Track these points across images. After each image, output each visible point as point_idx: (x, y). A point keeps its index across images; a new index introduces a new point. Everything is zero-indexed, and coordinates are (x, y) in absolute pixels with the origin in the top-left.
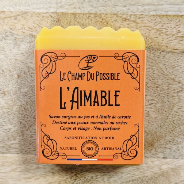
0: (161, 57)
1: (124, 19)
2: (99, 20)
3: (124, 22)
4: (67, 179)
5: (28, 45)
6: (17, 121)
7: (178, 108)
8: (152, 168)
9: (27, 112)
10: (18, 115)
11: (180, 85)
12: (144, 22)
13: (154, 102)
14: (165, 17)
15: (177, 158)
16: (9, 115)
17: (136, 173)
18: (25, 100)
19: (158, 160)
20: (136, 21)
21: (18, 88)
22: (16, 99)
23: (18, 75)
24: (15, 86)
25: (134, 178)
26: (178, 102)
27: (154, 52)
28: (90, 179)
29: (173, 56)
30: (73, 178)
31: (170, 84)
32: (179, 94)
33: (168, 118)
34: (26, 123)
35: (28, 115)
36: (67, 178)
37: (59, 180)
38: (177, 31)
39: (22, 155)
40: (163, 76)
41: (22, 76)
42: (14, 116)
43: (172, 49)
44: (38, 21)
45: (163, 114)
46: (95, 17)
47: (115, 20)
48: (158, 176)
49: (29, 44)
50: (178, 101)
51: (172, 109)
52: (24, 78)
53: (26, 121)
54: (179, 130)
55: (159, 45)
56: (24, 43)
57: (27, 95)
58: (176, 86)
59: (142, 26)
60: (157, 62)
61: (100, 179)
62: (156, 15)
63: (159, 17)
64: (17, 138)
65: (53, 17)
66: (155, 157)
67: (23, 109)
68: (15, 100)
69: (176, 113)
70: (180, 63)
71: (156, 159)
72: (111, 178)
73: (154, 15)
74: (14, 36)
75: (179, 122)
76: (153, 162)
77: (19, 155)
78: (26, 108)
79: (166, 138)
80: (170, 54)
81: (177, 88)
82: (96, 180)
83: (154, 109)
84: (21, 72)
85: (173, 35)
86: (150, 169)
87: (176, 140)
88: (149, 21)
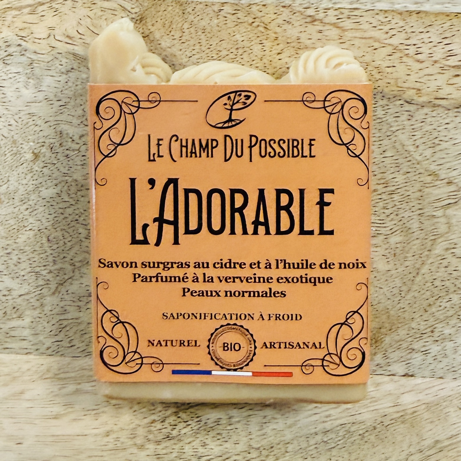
0: (405, 117)
1: (309, 19)
2: (246, 19)
3: (310, 26)
4: (152, 423)
5: (63, 78)
6: (29, 270)
7: (445, 247)
8: (376, 401)
9: (55, 247)
10: (32, 255)
11: (452, 188)
12: (361, 27)
13: (383, 231)
14: (415, 15)
15: (441, 378)
16: (9, 253)
17: (332, 412)
18: (49, 216)
19: (392, 380)
20: (341, 25)
21: (32, 186)
22: (27, 213)
23: (33, 152)
24: (24, 182)
25: (328, 426)
26: (447, 233)
27: (385, 102)
28: (212, 425)
29: (434, 114)
30: (167, 421)
31: (427, 185)
32: (450, 212)
33: (420, 273)
34: (49, 277)
35: (56, 255)
36: (154, 421)
37: (132, 426)
38: (444, 53)
39: (38, 357)
40: (409, 163)
41: (44, 156)
42: (20, 257)
43: (433, 97)
44: (89, 20)
45: (407, 264)
46: (234, 12)
47: (288, 20)
48: (392, 422)
49: (64, 76)
50: (447, 230)
51: (429, 250)
52: (49, 161)
53: (51, 272)
54: (448, 305)
55: (399, 85)
56: (50, 73)
57: (55, 204)
58: (442, 191)
59: (355, 37)
60: (392, 129)
61: (238, 426)
62: (393, 11)
63: (399, 16)
64: (28, 312)
65: (129, 9)
66: (383, 372)
67: (45, 240)
68: (25, 217)
69: (441, 261)
70: (453, 132)
71: (387, 378)
72: (267, 424)
73: (386, 11)
74: (28, 54)
75: (447, 284)
76: (378, 384)
77: (31, 357)
78: (50, 238)
79: (414, 325)
80: (426, 110)
81: (444, 196)
82: (229, 428)
83: (383, 250)
84: (43, 146)
85: (436, 62)
86: (371, 403)
87: (441, 330)
88: (373, 25)
